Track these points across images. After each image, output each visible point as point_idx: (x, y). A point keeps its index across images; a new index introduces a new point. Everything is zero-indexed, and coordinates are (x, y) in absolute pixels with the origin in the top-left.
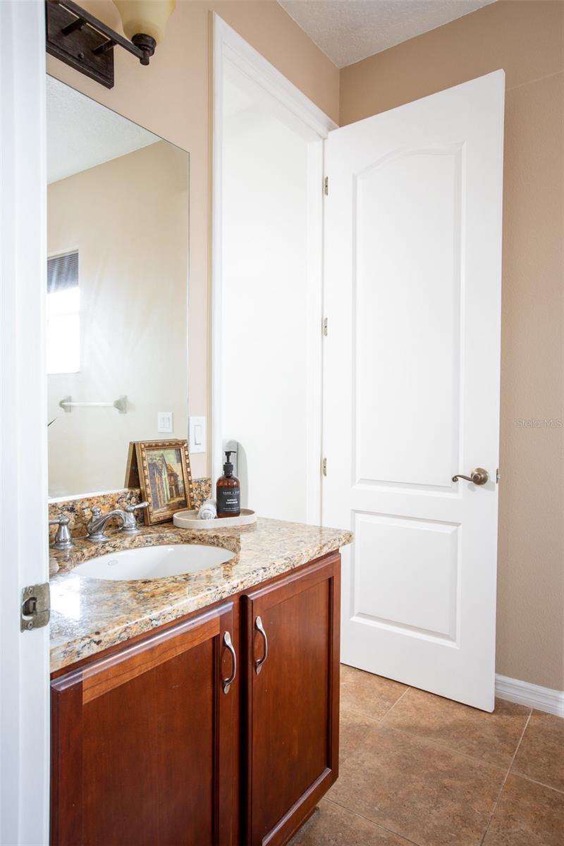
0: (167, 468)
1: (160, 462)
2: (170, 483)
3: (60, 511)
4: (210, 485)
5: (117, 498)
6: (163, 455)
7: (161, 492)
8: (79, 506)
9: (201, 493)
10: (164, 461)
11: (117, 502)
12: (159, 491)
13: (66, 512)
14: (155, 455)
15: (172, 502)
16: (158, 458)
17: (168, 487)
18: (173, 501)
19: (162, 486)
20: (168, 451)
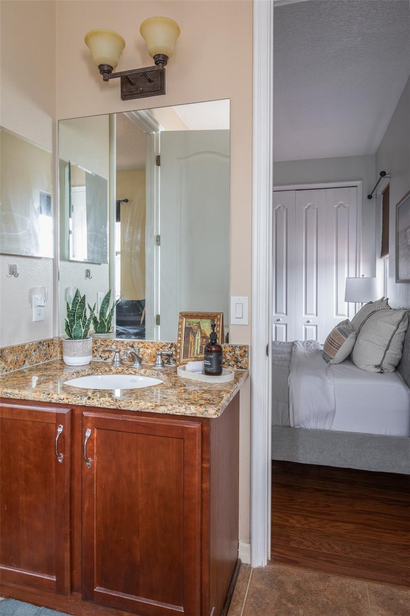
0: (201, 332)
1: (196, 327)
2: (201, 342)
3: (125, 346)
4: (245, 351)
5: (161, 345)
6: (199, 323)
7: (192, 347)
8: (136, 345)
9: (236, 356)
10: (199, 327)
11: (161, 348)
12: (191, 346)
13: (129, 347)
14: (193, 322)
15: (199, 356)
16: (195, 324)
17: (199, 345)
18: (201, 356)
19: (194, 344)
20: (204, 320)
